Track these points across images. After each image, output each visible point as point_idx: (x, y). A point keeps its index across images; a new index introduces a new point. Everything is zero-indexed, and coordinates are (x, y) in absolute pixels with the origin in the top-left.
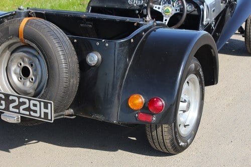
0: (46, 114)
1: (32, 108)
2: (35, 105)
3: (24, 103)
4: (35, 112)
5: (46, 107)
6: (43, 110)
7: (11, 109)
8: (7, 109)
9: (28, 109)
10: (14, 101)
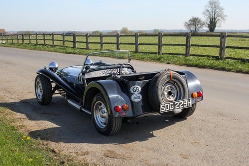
0: (189, 104)
1: (184, 104)
2: (185, 102)
3: (181, 103)
4: (185, 105)
5: (189, 101)
6: (188, 103)
7: (176, 108)
8: (175, 108)
9: (183, 105)
10: (177, 104)
